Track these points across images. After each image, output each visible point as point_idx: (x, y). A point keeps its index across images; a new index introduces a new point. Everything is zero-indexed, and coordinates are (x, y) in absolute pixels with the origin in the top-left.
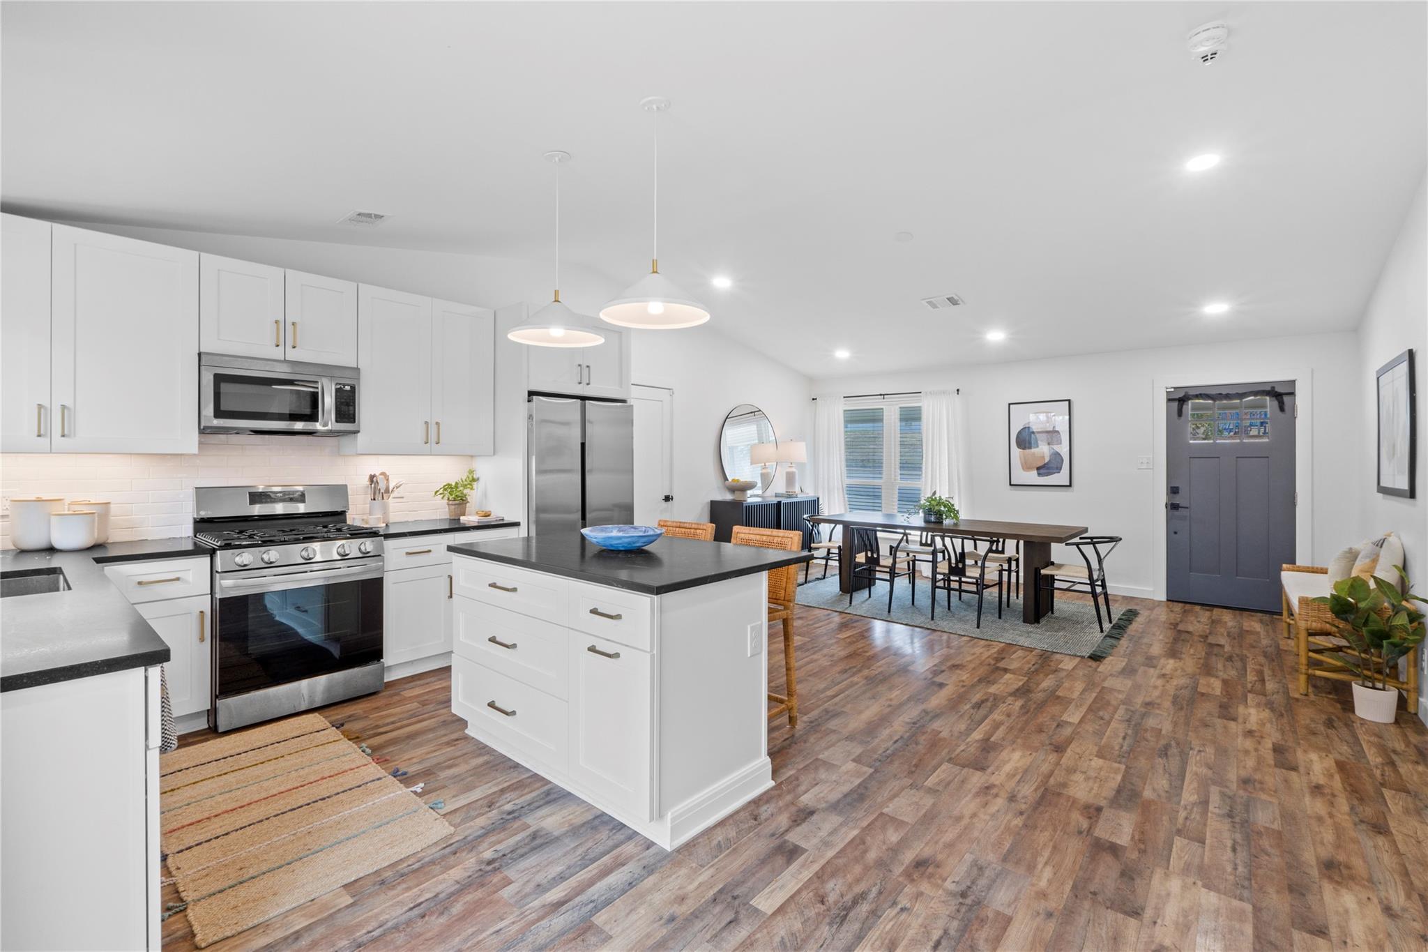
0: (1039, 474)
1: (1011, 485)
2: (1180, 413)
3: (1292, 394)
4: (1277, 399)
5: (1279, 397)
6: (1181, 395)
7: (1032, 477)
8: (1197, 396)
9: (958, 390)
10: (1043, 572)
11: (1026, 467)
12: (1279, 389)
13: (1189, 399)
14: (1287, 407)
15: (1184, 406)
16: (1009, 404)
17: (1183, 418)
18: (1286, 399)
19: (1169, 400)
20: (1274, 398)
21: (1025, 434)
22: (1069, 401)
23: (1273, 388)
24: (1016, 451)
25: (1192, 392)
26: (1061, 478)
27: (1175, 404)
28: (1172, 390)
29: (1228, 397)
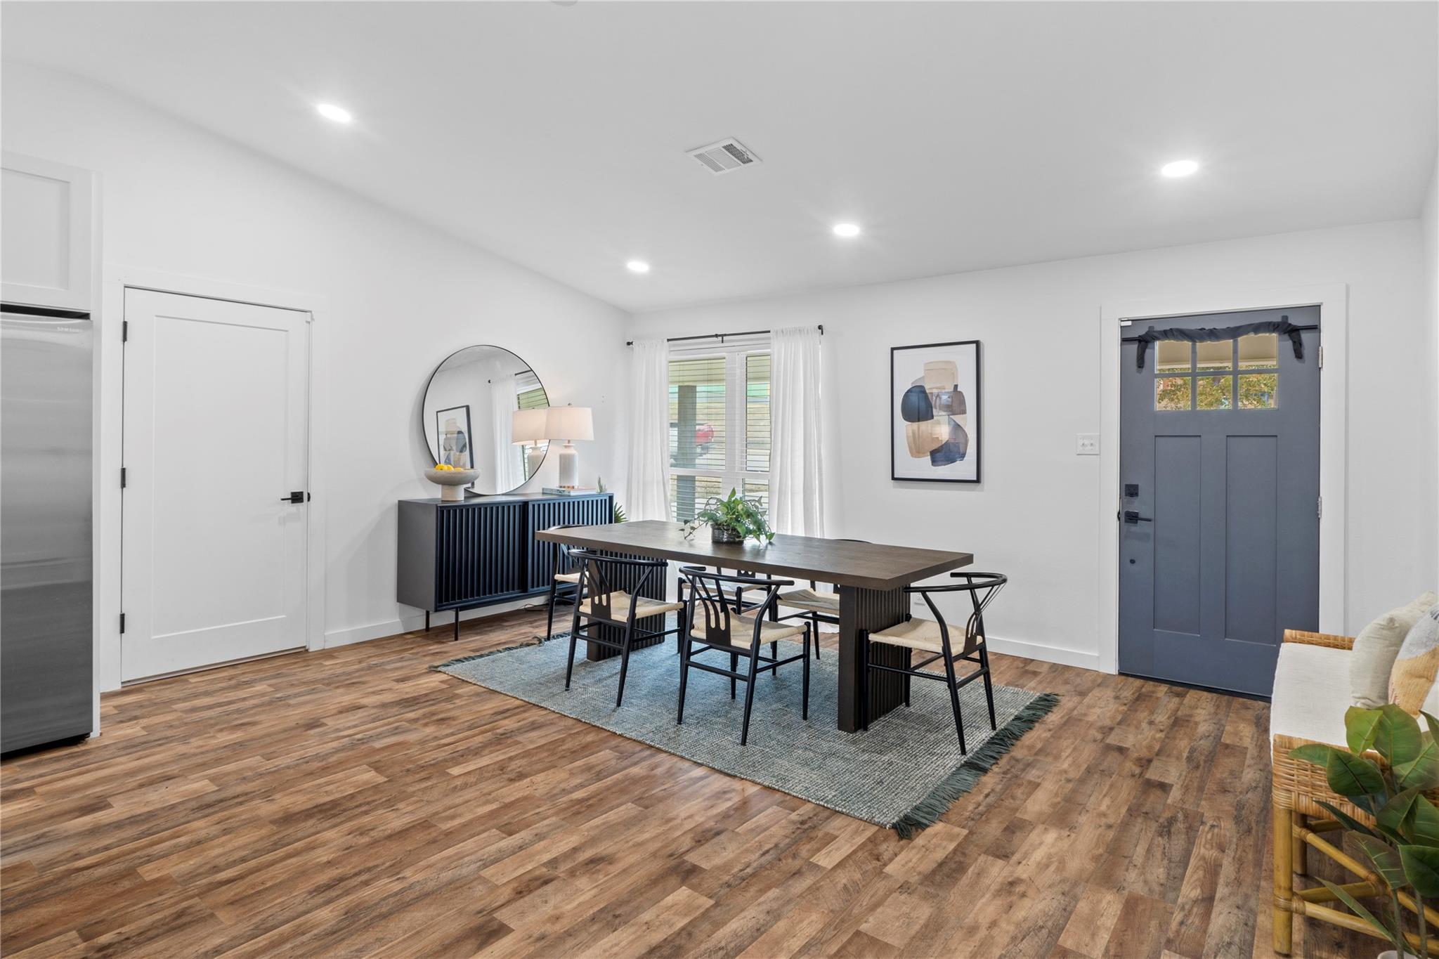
0: (935, 462)
1: (894, 478)
2: (1141, 363)
3: (1315, 328)
4: (1291, 338)
5: (1294, 334)
6: (1141, 331)
7: (924, 468)
8: (1167, 334)
9: (820, 327)
10: (873, 638)
11: (916, 451)
12: (1295, 321)
13: (1155, 338)
14: (1307, 350)
15: (1148, 351)
16: (893, 349)
17: (1144, 370)
18: (1306, 337)
19: (1125, 340)
20: (1286, 336)
21: (914, 398)
22: (977, 343)
23: (1285, 318)
24: (901, 424)
25: (1160, 327)
26: (964, 468)
27: (1134, 347)
28: (1129, 323)
29: (1213, 334)
